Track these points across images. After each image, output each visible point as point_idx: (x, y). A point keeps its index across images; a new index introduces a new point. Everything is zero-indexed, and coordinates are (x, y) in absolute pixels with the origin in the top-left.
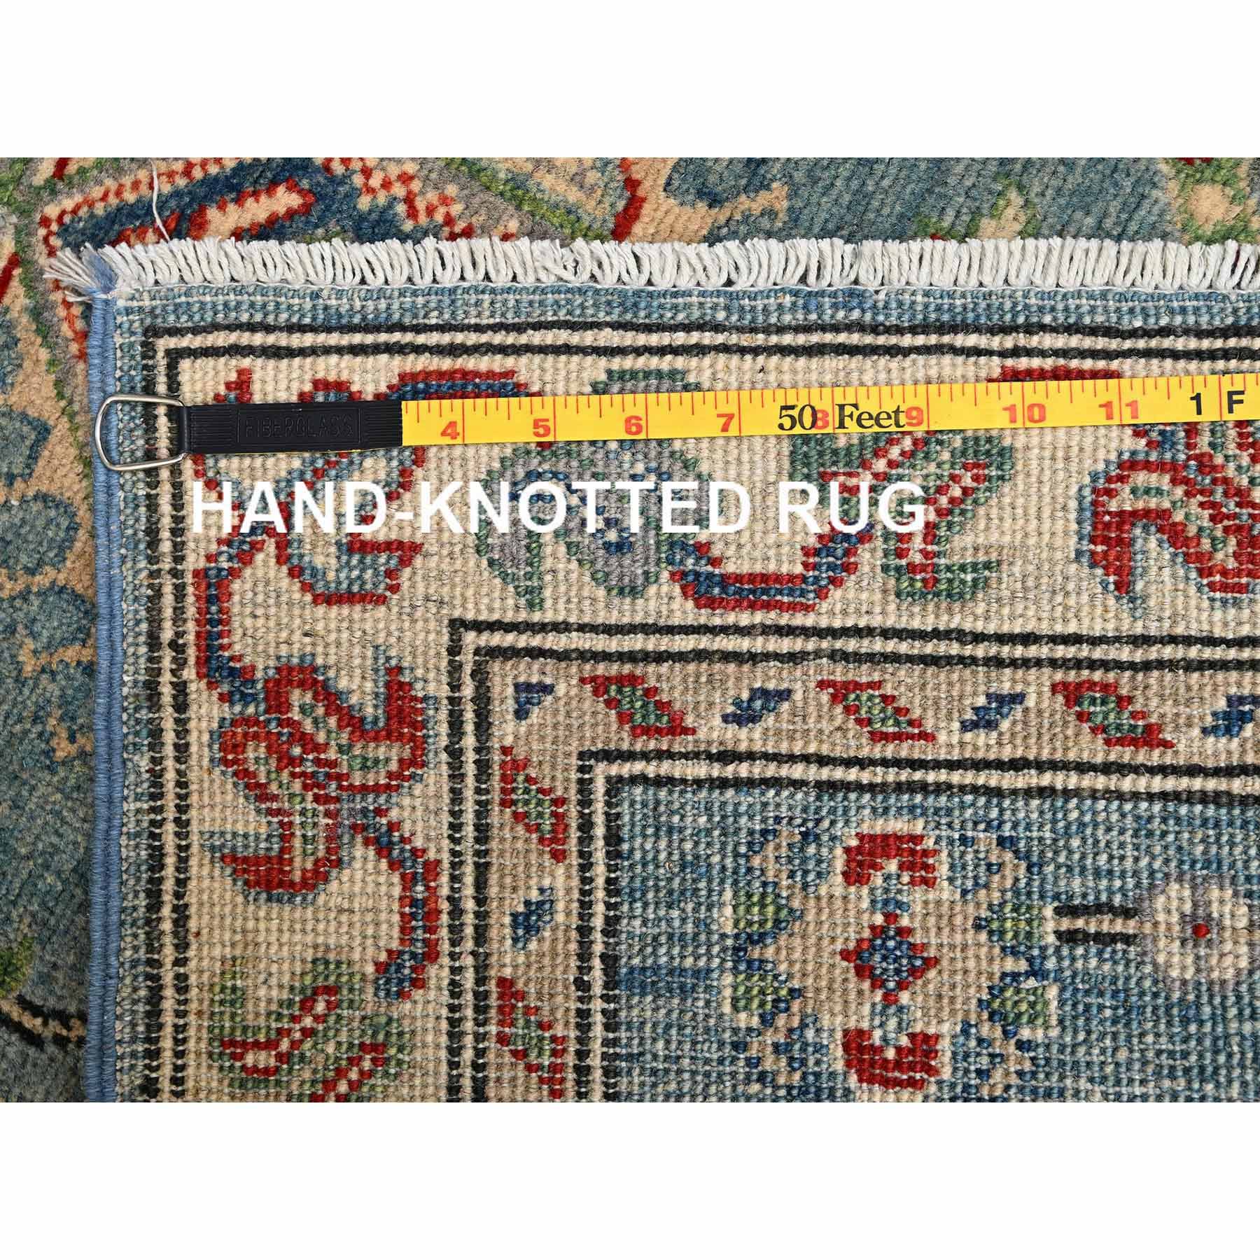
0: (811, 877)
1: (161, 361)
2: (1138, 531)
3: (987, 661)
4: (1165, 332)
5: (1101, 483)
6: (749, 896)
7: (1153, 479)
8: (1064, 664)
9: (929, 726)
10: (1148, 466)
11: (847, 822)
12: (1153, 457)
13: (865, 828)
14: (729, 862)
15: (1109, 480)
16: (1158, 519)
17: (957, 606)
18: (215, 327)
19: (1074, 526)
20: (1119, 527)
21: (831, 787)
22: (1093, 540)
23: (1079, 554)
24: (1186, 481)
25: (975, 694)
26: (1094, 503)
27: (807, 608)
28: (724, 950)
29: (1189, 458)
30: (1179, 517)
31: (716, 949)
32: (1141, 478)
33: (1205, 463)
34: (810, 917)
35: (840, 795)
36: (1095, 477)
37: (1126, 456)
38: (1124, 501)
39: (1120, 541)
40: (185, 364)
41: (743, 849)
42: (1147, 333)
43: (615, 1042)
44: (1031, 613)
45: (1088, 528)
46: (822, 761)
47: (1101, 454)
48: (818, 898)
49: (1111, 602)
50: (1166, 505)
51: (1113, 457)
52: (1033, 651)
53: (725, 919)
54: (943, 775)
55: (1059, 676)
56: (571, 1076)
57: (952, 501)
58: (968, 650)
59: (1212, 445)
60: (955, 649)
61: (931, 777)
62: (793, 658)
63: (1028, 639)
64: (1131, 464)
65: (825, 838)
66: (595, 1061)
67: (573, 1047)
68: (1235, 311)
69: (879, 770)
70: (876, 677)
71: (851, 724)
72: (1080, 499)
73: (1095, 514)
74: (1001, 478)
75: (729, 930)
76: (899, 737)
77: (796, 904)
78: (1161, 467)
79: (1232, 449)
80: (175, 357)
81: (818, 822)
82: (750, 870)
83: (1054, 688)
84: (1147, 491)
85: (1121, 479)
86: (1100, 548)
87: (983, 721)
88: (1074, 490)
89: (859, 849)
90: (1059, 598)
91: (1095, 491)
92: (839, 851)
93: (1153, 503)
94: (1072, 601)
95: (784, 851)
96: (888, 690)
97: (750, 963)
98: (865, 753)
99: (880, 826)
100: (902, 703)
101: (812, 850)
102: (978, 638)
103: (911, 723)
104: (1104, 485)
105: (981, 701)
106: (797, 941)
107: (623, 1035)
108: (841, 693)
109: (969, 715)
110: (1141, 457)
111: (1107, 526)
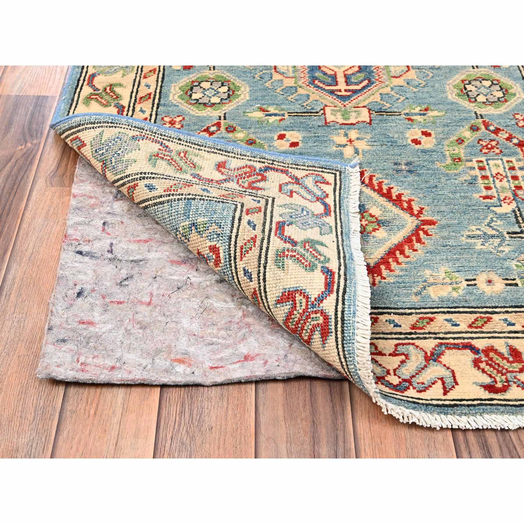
0: (209, 237)
1: (334, 172)
2: (291, 302)
3: (259, 270)
4: (343, 304)
5: (303, 291)
6: (206, 224)
7: (304, 304)
8: (260, 290)
9: (244, 259)
10: (307, 302)
11: (222, 244)
12: (309, 303)
13: (221, 248)
14: (214, 219)
15: (304, 293)
16: (294, 307)
17: (273, 261)
18: (341, 182)
19: (292, 286)
20: (292, 298)
21: (230, 238)
22: (289, 291)
23: (285, 289)
24: (304, 312)
25: (251, 269)
26: (298, 290)
27: (276, 235)
28: (194, 221)
29: (309, 312)
30: (295, 312)
31: (194, 219)
32: (304, 301)
33: (308, 317)
34: (202, 239)
35: (228, 241)
36: (305, 290)
37: (310, 296)
38: (298, 298)
39: (289, 298)
40: (333, 175)
41: (217, 221)
42: (343, 300)
43: (175, 201)
44: (271, 279)
45: (291, 290)
46: (237, 236)
47: (311, 290)
48: (205, 240)
49: (275, 299)
50: (298, 309)
51: (310, 293)
52: (261, 281)
53: (200, 220)
54: (233, 265)
55: (257, 289)
56: (168, 193)
57: (301, 260)
58: (262, 265)
59: (313, 318)
60: (262, 262)
61: (232, 262)
62: (263, 231)
63: (264, 280)
64: (307, 298)
65: (218, 239)
66: (171, 197)
67: (175, 193)
68: (349, 320)
69: (234, 249)
70: (257, 246)
71: (245, 241)
72: (299, 287)
73: (295, 291)
74: (306, 269)
75: (198, 221)
76: (242, 252)
77: (204, 235)
78: (307, 305)
79: (312, 323)
80: (335, 174)
81: (222, 237)
82: (212, 223)
83: (255, 289)
84: (301, 303)
85: (304, 296)
86: (286, 294)
87: (246, 272)
88: (301, 285)
89: (216, 248)
90: (274, 285)
91: (301, 290)
92: (215, 243)
93: (298, 305)
94: (274, 289)
95: (215, 230)
96: (253, 248)
97: (191, 227)
98: (238, 245)
99: (221, 251)
100: (250, 252)
101: (215, 236)
102: (265, 267)
103: (245, 254)
104: (302, 293)
105: (250, 271)
106: (196, 237)
107: (176, 202)
108: (254, 239)
109: (246, 268)
110: (309, 300)
111: (292, 294)
